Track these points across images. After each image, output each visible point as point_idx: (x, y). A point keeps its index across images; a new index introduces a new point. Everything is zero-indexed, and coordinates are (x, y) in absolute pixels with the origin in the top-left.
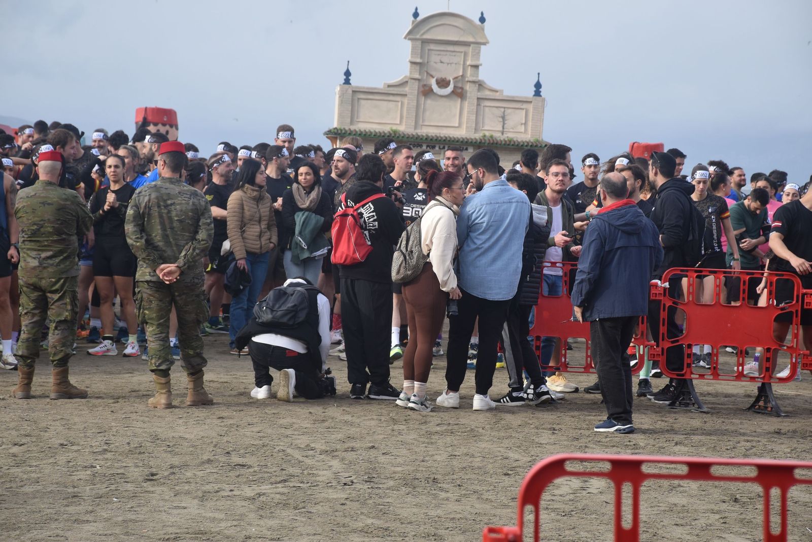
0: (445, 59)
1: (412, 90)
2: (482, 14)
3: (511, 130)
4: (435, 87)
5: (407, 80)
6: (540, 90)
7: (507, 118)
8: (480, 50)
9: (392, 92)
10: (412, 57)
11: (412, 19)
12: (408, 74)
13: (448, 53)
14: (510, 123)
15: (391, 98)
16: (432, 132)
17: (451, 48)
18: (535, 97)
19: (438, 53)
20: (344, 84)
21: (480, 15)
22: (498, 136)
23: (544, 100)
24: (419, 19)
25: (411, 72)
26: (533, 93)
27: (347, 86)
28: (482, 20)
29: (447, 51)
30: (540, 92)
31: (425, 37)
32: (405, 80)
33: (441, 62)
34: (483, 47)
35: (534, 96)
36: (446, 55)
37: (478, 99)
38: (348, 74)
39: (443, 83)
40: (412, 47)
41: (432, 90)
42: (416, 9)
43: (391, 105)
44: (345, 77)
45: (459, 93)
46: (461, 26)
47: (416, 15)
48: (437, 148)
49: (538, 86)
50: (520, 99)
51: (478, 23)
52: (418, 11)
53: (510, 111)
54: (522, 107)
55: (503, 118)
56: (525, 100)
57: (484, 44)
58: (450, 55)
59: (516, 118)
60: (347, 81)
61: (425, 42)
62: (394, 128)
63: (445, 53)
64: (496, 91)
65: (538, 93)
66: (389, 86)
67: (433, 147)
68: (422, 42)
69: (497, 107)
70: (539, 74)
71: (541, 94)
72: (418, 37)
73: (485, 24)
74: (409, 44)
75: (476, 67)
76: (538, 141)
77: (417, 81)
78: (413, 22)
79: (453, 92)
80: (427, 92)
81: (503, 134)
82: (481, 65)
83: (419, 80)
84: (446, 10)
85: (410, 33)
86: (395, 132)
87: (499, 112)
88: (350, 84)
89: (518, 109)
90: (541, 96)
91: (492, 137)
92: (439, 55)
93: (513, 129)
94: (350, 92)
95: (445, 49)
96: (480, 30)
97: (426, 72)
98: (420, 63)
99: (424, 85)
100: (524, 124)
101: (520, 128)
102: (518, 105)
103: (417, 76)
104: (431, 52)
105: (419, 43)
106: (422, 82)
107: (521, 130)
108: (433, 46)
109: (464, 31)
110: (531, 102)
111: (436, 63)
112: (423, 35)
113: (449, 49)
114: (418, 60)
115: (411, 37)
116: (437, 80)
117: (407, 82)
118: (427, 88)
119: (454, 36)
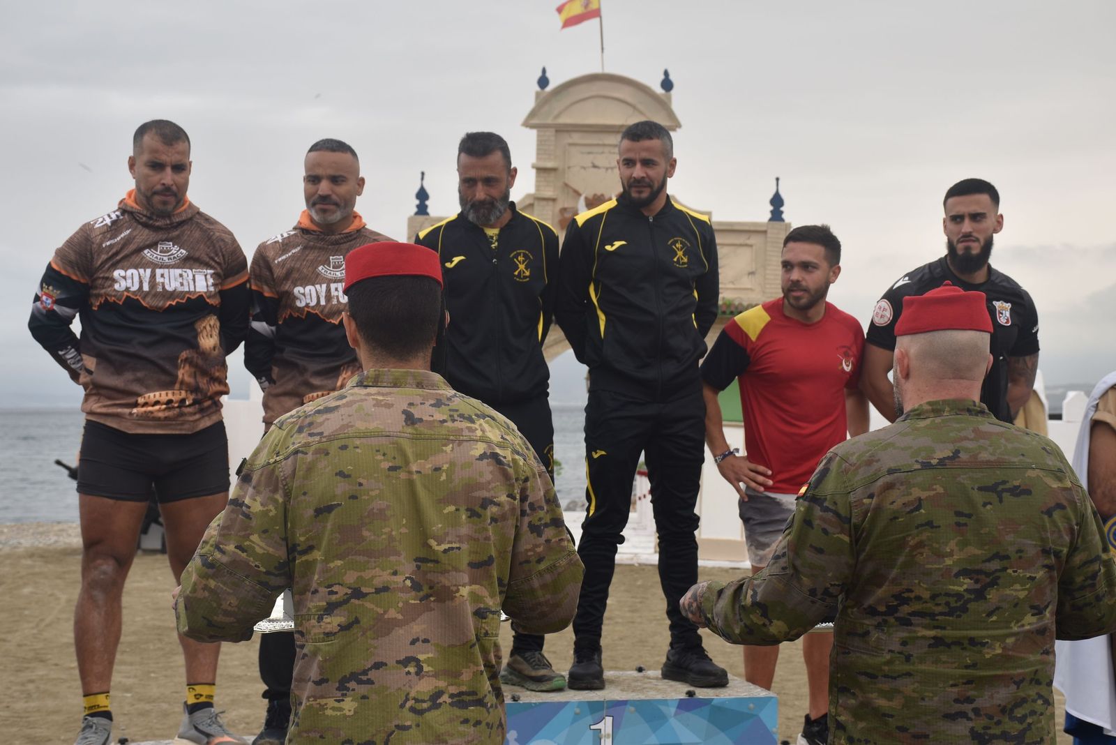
0: (601, 161)
2: (666, 73)
3: (731, 286)
5: (531, 202)
6: (782, 209)
10: (538, 159)
11: (537, 88)
12: (531, 191)
13: (607, 150)
14: (726, 273)
18: (771, 222)
19: (588, 150)
20: (417, 214)
21: (662, 77)
24: (549, 89)
25: (538, 187)
26: (769, 216)
27: (421, 218)
28: (667, 84)
29: (604, 145)
30: (782, 212)
31: (565, 120)
32: (528, 202)
33: (595, 166)
35: (770, 220)
36: (603, 153)
38: (422, 195)
40: (538, 140)
42: (544, 71)
44: (417, 202)
46: (629, 99)
47: (543, 82)
49: (777, 201)
50: (747, 228)
51: (659, 90)
52: (548, 75)
53: (725, 250)
54: (748, 242)
56: (752, 228)
58: (610, 153)
59: (737, 263)
60: (422, 210)
61: (562, 130)
63: (600, 149)
65: (776, 215)
68: (557, 131)
70: (777, 179)
71: (784, 216)
72: (549, 121)
73: (673, 92)
77: (551, 203)
78: (538, 95)
83: (554, 200)
85: (533, 114)
88: (427, 214)
89: (741, 245)
90: (782, 220)
92: (589, 153)
93: (733, 283)
95: (600, 142)
96: (664, 105)
97: (566, 185)
98: (554, 170)
99: (564, 210)
100: (752, 273)
101: (746, 282)
102: (741, 239)
103: (549, 193)
104: (574, 150)
105: (551, 132)
106: (559, 205)
107: (749, 286)
108: (576, 138)
109: (634, 107)
110: (765, 232)
111: (584, 168)
112: (557, 117)
113: (607, 142)
114: (549, 165)
115: (535, 121)
116: (586, 199)
117: (532, 205)
118: (568, 215)
119: (615, 118)
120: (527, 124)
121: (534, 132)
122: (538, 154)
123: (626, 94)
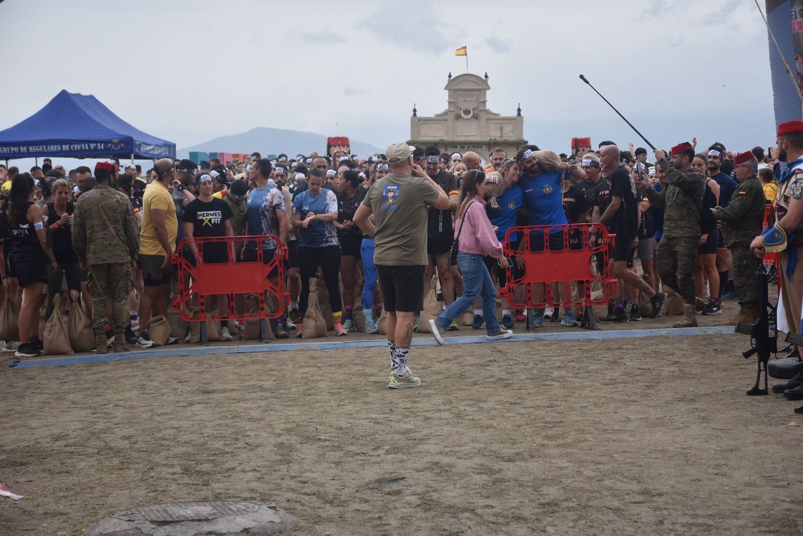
0: (467, 99)
1: (450, 117)
2: (486, 73)
3: (506, 135)
4: (463, 115)
7: (503, 129)
8: (486, 93)
9: (439, 119)
11: (448, 79)
12: (447, 108)
13: (469, 96)
14: (505, 132)
15: (439, 122)
16: (463, 139)
17: (470, 93)
18: (518, 117)
19: (464, 96)
22: (498, 139)
23: (522, 118)
24: (451, 78)
25: (449, 107)
26: (517, 115)
27: (414, 117)
28: (486, 76)
31: (456, 88)
33: (465, 101)
34: (487, 91)
37: (487, 119)
38: (415, 110)
39: (467, 112)
40: (449, 94)
41: (461, 116)
42: (450, 73)
43: (440, 126)
44: (413, 113)
45: (476, 117)
46: (475, 81)
47: (450, 76)
48: (466, 148)
49: (519, 110)
50: (510, 118)
51: (484, 78)
54: (511, 122)
55: (501, 129)
56: (512, 118)
57: (488, 89)
59: (508, 129)
60: (415, 115)
61: (456, 90)
62: (442, 138)
63: (467, 96)
64: (496, 115)
65: (519, 114)
66: (438, 115)
67: (464, 147)
68: (454, 91)
69: (497, 123)
70: (519, 104)
72: (452, 88)
73: (488, 79)
74: (447, 92)
75: (485, 102)
76: (520, 140)
79: (473, 117)
80: (458, 117)
81: (501, 137)
82: (487, 101)
83: (453, 111)
84: (465, 72)
85: (447, 86)
86: (442, 140)
87: (499, 126)
90: (521, 116)
91: (495, 139)
94: (416, 120)
95: (467, 94)
96: (485, 82)
97: (457, 107)
98: (453, 102)
99: (457, 114)
100: (512, 131)
101: (511, 134)
102: (509, 122)
103: (452, 109)
104: (459, 96)
105: (452, 91)
106: (455, 113)
107: (511, 135)
108: (460, 93)
109: (477, 83)
110: (516, 119)
111: (462, 102)
112: (454, 86)
114: (452, 101)
115: (448, 88)
116: (463, 110)
117: (447, 113)
118: (458, 115)
119: (471, 86)
120: (446, 89)
121: (447, 91)
122: (449, 98)
123: (474, 79)
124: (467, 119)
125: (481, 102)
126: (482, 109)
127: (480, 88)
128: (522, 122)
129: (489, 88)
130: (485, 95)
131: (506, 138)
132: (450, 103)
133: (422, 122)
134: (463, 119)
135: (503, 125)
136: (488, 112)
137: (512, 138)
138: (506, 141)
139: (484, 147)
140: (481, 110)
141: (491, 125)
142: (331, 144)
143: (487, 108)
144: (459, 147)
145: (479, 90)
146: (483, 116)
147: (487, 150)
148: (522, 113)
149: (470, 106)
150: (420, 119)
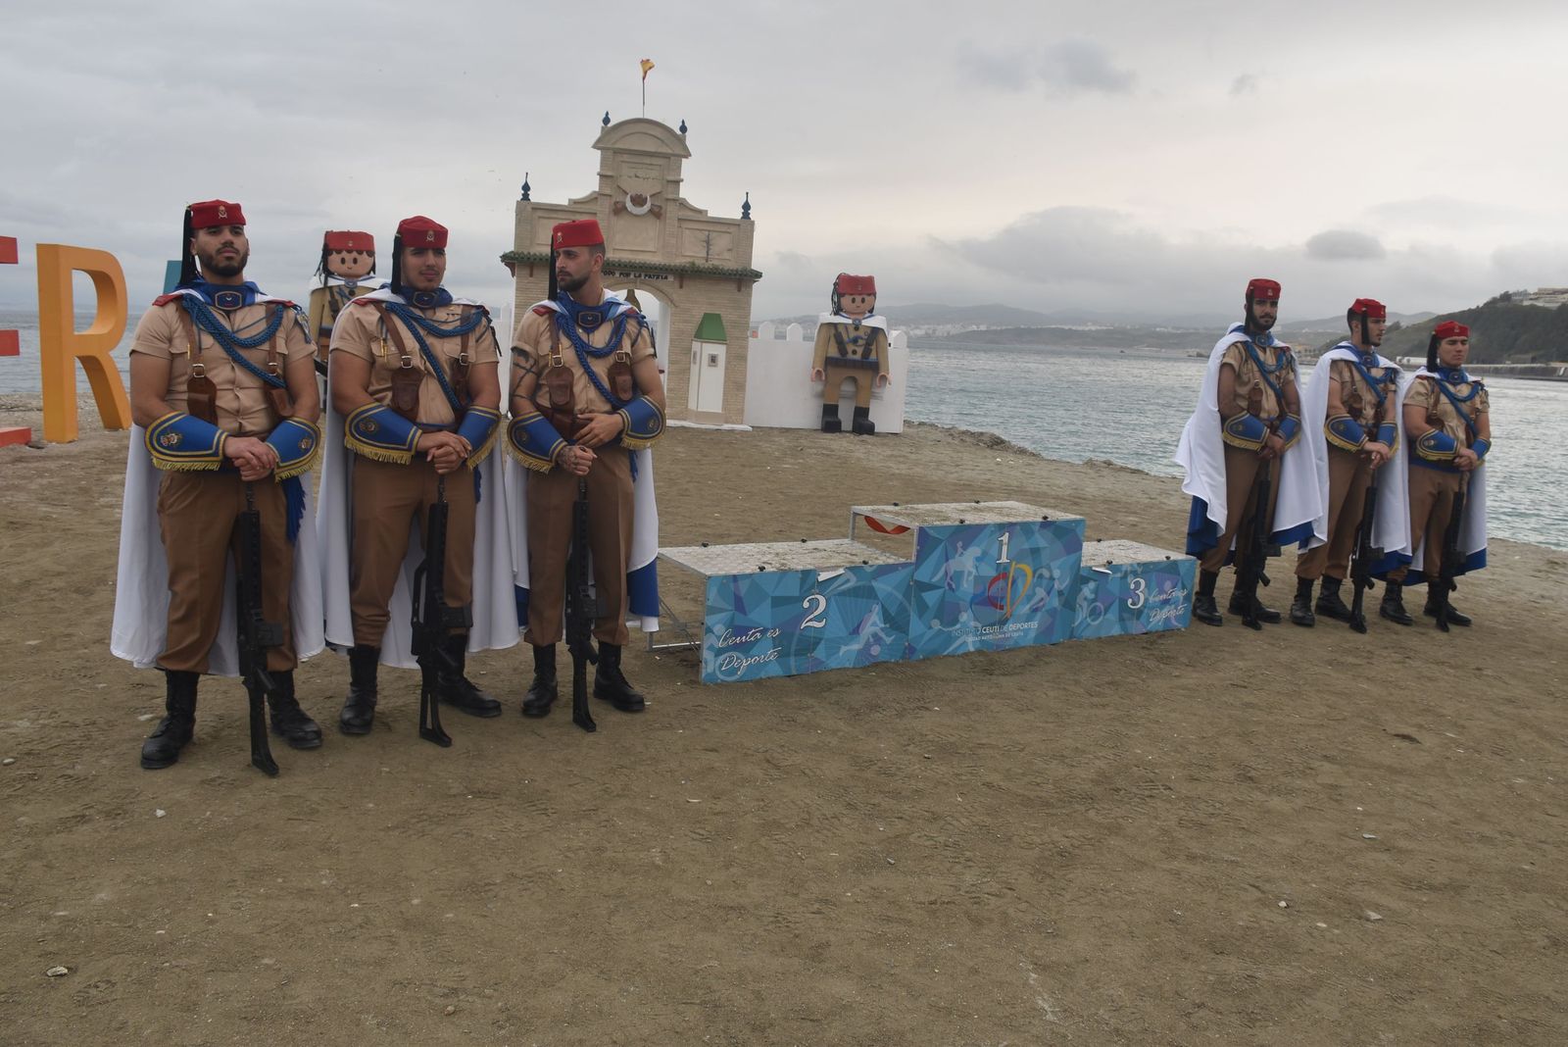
0: (640, 173)
1: (603, 207)
2: (683, 122)
3: (716, 257)
4: (629, 205)
6: (749, 212)
7: (711, 243)
8: (681, 164)
10: (601, 169)
11: (602, 125)
12: (596, 188)
13: (645, 166)
14: (714, 249)
16: (626, 257)
17: (648, 160)
18: (742, 220)
19: (634, 166)
20: (521, 199)
21: (681, 124)
22: (700, 263)
23: (753, 222)
24: (609, 125)
25: (600, 187)
26: (741, 215)
27: (527, 202)
28: (683, 129)
29: (643, 163)
30: (749, 214)
31: (617, 146)
32: (595, 196)
33: (636, 176)
34: (684, 160)
36: (642, 168)
37: (679, 220)
38: (526, 188)
39: (638, 201)
40: (601, 157)
41: (626, 208)
42: (607, 114)
44: (522, 192)
45: (656, 213)
46: (659, 136)
47: (606, 120)
48: (632, 276)
49: (746, 207)
50: (727, 222)
51: (679, 132)
52: (610, 116)
53: (714, 234)
54: (729, 231)
55: (708, 242)
56: (732, 222)
57: (686, 157)
58: (646, 169)
59: (721, 243)
60: (526, 197)
61: (617, 152)
63: (641, 166)
64: (700, 212)
65: (746, 215)
66: (576, 202)
67: (628, 275)
68: (615, 153)
69: (701, 230)
70: (746, 193)
71: (750, 216)
72: (609, 146)
73: (687, 134)
75: (677, 182)
76: (745, 270)
77: (608, 198)
78: (602, 129)
79: (651, 211)
80: (618, 210)
81: (707, 260)
82: (682, 181)
83: (610, 196)
84: (641, 117)
85: (599, 141)
87: (703, 236)
88: (530, 200)
89: (724, 232)
90: (749, 219)
91: (693, 264)
92: (632, 168)
93: (718, 255)
94: (529, 208)
95: (641, 161)
96: (681, 141)
97: (619, 187)
98: (611, 177)
99: (616, 203)
100: (729, 250)
101: (727, 255)
102: (725, 228)
103: (608, 192)
104: (623, 164)
105: (610, 153)
106: (613, 200)
107: (727, 257)
108: (626, 158)
109: (663, 141)
110: (737, 225)
111: (630, 177)
112: (615, 143)
113: (645, 161)
114: (608, 173)
115: (600, 145)
116: (631, 197)
117: (596, 198)
118: (619, 206)
119: (650, 146)
120: (595, 146)
121: (599, 152)
122: (601, 166)
123: (657, 132)
124: (636, 216)
125: (668, 181)
126: (670, 196)
127: (670, 151)
128: (752, 231)
129: (688, 155)
130: (680, 167)
131: (716, 263)
132: (602, 176)
133: (540, 213)
134: (631, 213)
135: (713, 235)
136: (683, 204)
137: (729, 263)
138: (716, 268)
139: (671, 279)
140: (668, 200)
141: (687, 231)
142: (331, 246)
143: (681, 196)
144: (617, 275)
145: (666, 156)
146: (671, 211)
147: (677, 284)
148: (753, 215)
149: (646, 189)
150: (538, 208)
